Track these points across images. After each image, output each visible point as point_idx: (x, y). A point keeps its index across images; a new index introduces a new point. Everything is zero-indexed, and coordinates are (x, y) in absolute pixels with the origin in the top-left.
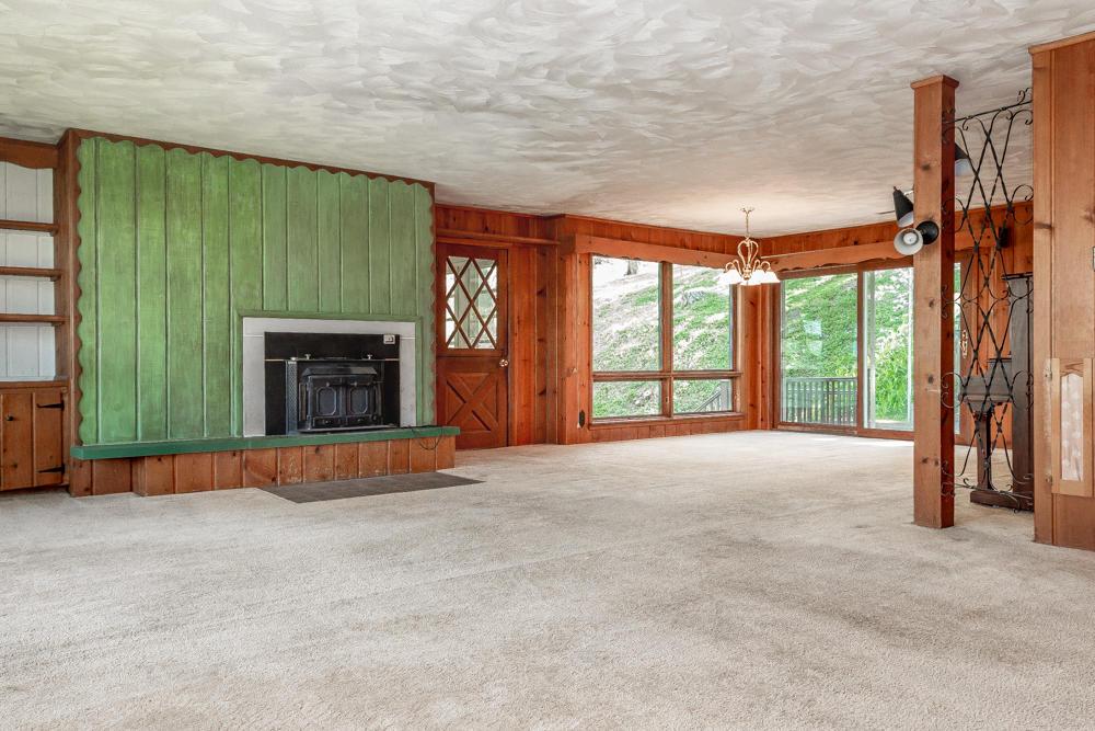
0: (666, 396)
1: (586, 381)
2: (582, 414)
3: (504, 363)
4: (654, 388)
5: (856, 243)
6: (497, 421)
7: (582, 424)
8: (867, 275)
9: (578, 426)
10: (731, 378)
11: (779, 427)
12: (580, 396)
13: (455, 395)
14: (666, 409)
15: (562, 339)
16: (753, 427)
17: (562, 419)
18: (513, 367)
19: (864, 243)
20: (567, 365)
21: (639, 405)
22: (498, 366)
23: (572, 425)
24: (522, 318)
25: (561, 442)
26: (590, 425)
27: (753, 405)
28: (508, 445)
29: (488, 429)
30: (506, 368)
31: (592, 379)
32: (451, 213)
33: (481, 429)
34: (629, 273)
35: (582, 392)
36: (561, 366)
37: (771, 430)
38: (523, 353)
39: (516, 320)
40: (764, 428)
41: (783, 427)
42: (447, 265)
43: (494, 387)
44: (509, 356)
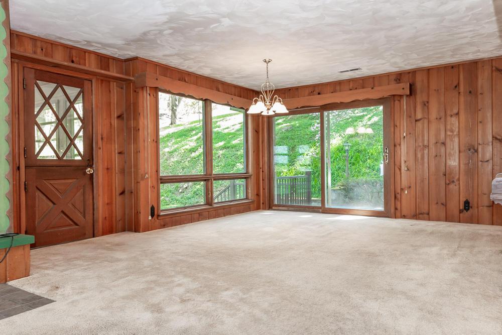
0: (208, 192)
1: (155, 184)
2: (153, 209)
3: (89, 171)
4: (200, 186)
5: (319, 94)
6: (84, 217)
7: (152, 215)
8: (326, 113)
9: (150, 218)
10: (245, 178)
11: (273, 208)
12: (151, 195)
13: (44, 198)
14: (209, 201)
15: (137, 152)
16: (258, 208)
17: (137, 213)
18: (97, 175)
19: (324, 94)
20: (141, 172)
21: (181, 192)
22: (85, 173)
23: (145, 217)
24: (105, 136)
25: (137, 230)
26: (158, 216)
27: (258, 195)
28: (94, 237)
29: (76, 224)
30: (92, 175)
31: (159, 181)
32: (39, 44)
33: (71, 225)
34: (172, 124)
35: (152, 191)
36: (136, 173)
37: (268, 209)
38: (106, 164)
39: (100, 137)
40: (264, 209)
41: (276, 208)
42: (36, 88)
43: (82, 190)
44: (94, 166)
